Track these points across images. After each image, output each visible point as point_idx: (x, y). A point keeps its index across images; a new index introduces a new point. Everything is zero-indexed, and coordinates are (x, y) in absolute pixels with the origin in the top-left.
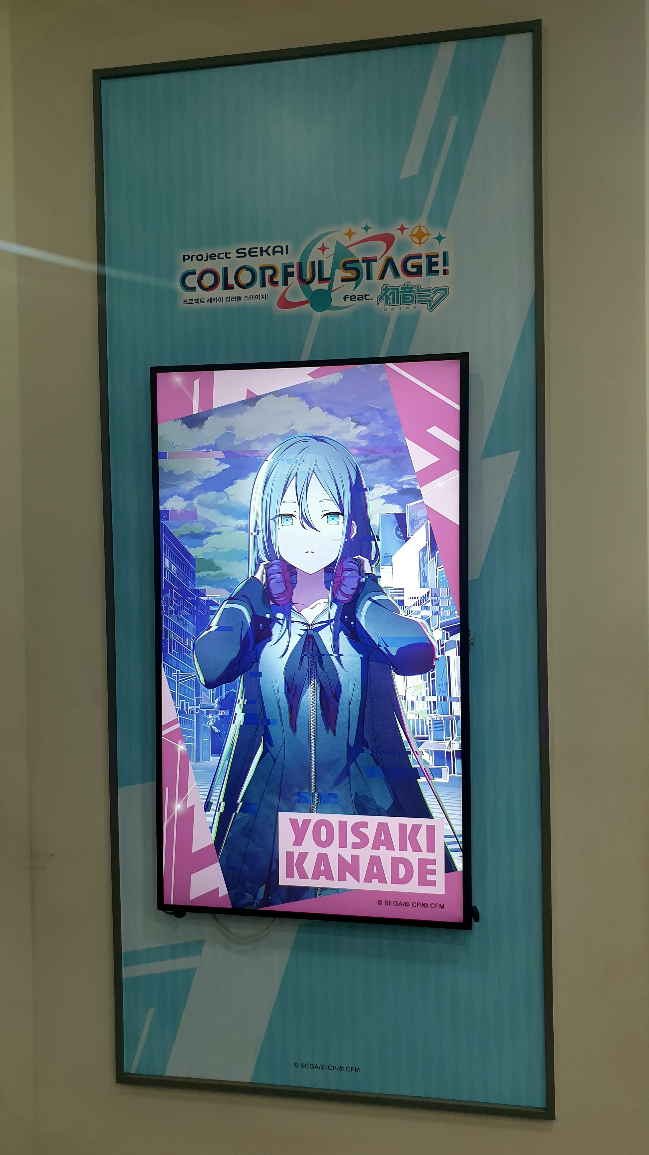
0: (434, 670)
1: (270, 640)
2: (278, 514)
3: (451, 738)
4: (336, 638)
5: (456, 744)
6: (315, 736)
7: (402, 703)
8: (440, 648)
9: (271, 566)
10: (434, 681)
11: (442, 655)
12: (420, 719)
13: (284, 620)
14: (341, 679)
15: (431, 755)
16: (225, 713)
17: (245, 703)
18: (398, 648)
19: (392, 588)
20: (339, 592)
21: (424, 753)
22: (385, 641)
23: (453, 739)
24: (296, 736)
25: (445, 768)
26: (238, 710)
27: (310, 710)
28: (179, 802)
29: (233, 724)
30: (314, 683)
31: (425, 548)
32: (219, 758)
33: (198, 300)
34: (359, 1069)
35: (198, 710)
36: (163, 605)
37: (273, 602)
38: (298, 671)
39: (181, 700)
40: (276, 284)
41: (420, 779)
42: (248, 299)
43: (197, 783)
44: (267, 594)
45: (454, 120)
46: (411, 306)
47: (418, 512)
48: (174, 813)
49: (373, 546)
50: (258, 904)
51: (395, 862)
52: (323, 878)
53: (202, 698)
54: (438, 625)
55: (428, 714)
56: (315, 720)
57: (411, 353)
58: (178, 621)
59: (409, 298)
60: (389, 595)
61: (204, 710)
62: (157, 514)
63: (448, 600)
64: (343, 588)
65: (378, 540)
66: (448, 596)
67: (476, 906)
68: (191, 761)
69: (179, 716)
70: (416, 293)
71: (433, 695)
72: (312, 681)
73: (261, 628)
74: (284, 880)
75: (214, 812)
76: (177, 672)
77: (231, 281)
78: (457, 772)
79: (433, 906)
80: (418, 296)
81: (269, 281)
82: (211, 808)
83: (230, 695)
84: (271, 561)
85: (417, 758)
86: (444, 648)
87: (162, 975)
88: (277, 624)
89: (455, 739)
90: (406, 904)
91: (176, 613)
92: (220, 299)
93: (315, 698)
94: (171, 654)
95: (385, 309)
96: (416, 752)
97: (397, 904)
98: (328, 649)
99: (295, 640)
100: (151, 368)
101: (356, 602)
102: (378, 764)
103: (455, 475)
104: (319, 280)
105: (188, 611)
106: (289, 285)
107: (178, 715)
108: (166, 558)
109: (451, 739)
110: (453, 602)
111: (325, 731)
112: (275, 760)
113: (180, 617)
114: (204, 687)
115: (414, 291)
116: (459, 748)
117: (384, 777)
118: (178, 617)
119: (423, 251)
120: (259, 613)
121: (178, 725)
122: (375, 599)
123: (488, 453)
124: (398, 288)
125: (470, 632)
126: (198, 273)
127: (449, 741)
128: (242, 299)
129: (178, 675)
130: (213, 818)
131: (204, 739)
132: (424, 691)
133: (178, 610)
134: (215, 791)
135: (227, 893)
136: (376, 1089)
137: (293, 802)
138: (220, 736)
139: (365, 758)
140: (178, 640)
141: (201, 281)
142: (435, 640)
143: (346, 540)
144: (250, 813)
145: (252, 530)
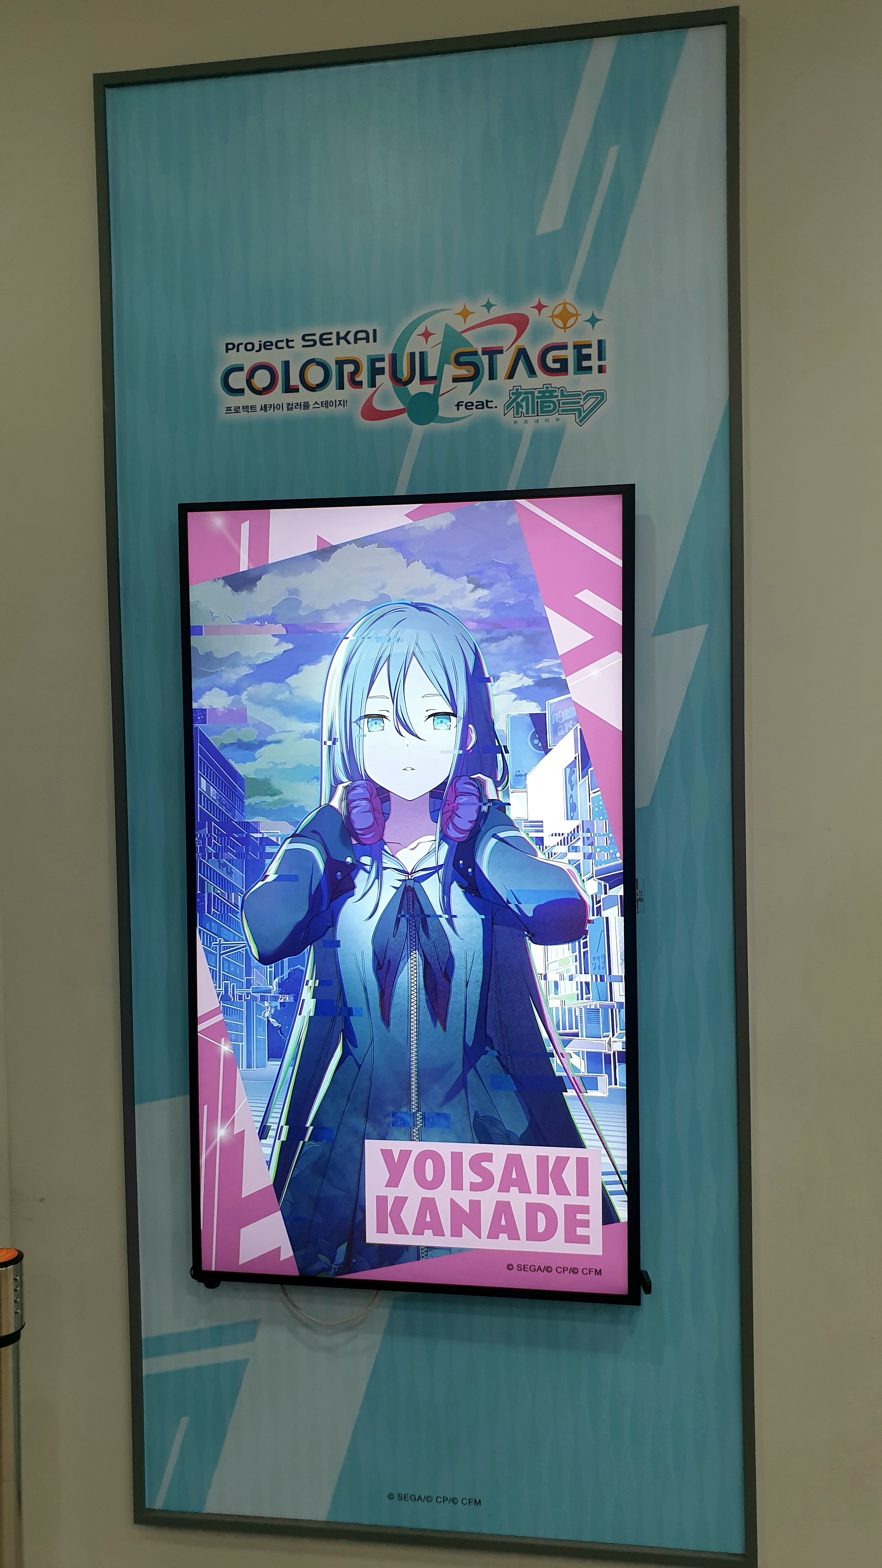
0: (586, 938)
1: (353, 895)
2: (363, 715)
3: (611, 1033)
4: (446, 892)
5: (618, 1043)
6: (416, 1032)
7: (541, 984)
8: (595, 906)
9: (354, 788)
10: (586, 953)
11: (597, 916)
12: (566, 1007)
13: (372, 866)
14: (453, 951)
15: (583, 1059)
16: (287, 999)
17: (317, 985)
18: (535, 906)
19: (526, 821)
20: (450, 825)
21: (573, 1055)
22: (517, 896)
23: (613, 1035)
24: (389, 1031)
25: (603, 1076)
26: (307, 994)
27: (410, 994)
28: (222, 1125)
29: (300, 1014)
30: (415, 955)
31: (573, 763)
32: (280, 1063)
33: (247, 407)
34: (480, 1500)
35: (249, 995)
36: (198, 844)
37: (357, 841)
38: (392, 940)
39: (224, 980)
40: (359, 384)
41: (567, 1092)
42: (318, 406)
43: (248, 1099)
44: (348, 829)
45: (614, 151)
46: (552, 418)
47: (563, 712)
48: (215, 1142)
49: (500, 761)
50: (336, 1270)
51: (532, 1210)
52: (428, 1233)
53: (254, 978)
54: (593, 874)
55: (578, 1000)
56: (417, 1008)
57: (552, 485)
58: (220, 868)
59: (550, 406)
60: (522, 830)
61: (258, 995)
62: (189, 715)
63: (606, 838)
64: (456, 820)
65: (507, 752)
66: (606, 832)
67: (646, 1271)
68: (239, 1068)
69: (222, 1004)
70: (559, 398)
71: (585, 973)
72: (412, 954)
73: (339, 878)
74: (373, 1236)
75: (273, 1140)
76: (218, 941)
77: (295, 380)
78: (619, 1082)
79: (585, 1272)
80: (562, 403)
81: (348, 381)
82: (269, 1135)
83: (295, 973)
84: (354, 782)
85: (562, 1063)
86: (600, 906)
87: (199, 1370)
88: (362, 872)
89: (616, 1035)
90: (548, 1269)
91: (216, 856)
92: (278, 406)
93: (416, 977)
94: (209, 915)
95: (516, 422)
96: (561, 1054)
97: (534, 1270)
98: (435, 907)
99: (388, 894)
100: (180, 505)
101: (475, 842)
102: (507, 1071)
103: (615, 660)
104: (421, 380)
105: (233, 853)
106: (377, 386)
107: (220, 1002)
108: (202, 778)
109: (611, 1035)
110: (613, 840)
111: (432, 1025)
112: (359, 1067)
113: (222, 862)
114: (257, 961)
115: (557, 396)
116: (623, 1049)
117: (515, 1090)
118: (219, 861)
119: (569, 337)
120: (335, 856)
121: (220, 1017)
122: (502, 837)
123: (663, 627)
124: (534, 392)
125: (637, 882)
126: (246, 369)
127: (608, 1038)
128: (310, 407)
129: (220, 945)
130: (271, 1149)
131: (258, 1037)
132: (572, 967)
133: (219, 851)
134: (275, 1110)
135: (292, 1254)
136: (506, 1528)
137: (386, 1126)
138: (281, 1032)
139: (488, 1061)
140: (220, 894)
141: (252, 380)
142: (588, 895)
143: (461, 752)
144: (324, 1141)
145: (325, 737)
